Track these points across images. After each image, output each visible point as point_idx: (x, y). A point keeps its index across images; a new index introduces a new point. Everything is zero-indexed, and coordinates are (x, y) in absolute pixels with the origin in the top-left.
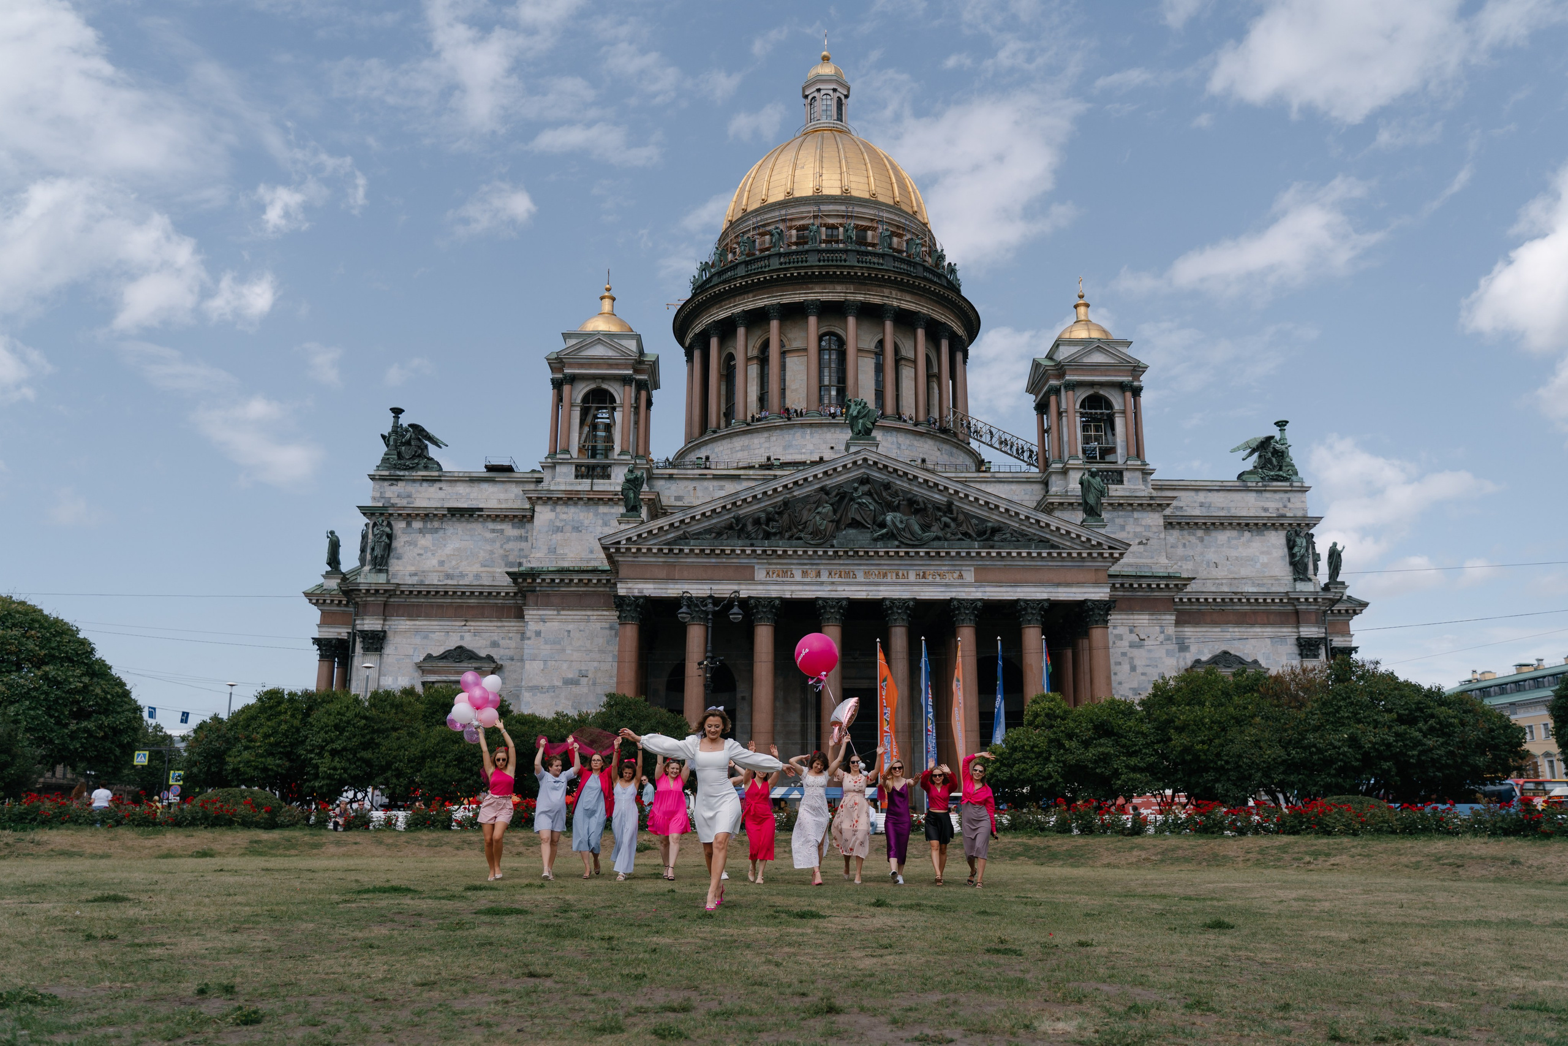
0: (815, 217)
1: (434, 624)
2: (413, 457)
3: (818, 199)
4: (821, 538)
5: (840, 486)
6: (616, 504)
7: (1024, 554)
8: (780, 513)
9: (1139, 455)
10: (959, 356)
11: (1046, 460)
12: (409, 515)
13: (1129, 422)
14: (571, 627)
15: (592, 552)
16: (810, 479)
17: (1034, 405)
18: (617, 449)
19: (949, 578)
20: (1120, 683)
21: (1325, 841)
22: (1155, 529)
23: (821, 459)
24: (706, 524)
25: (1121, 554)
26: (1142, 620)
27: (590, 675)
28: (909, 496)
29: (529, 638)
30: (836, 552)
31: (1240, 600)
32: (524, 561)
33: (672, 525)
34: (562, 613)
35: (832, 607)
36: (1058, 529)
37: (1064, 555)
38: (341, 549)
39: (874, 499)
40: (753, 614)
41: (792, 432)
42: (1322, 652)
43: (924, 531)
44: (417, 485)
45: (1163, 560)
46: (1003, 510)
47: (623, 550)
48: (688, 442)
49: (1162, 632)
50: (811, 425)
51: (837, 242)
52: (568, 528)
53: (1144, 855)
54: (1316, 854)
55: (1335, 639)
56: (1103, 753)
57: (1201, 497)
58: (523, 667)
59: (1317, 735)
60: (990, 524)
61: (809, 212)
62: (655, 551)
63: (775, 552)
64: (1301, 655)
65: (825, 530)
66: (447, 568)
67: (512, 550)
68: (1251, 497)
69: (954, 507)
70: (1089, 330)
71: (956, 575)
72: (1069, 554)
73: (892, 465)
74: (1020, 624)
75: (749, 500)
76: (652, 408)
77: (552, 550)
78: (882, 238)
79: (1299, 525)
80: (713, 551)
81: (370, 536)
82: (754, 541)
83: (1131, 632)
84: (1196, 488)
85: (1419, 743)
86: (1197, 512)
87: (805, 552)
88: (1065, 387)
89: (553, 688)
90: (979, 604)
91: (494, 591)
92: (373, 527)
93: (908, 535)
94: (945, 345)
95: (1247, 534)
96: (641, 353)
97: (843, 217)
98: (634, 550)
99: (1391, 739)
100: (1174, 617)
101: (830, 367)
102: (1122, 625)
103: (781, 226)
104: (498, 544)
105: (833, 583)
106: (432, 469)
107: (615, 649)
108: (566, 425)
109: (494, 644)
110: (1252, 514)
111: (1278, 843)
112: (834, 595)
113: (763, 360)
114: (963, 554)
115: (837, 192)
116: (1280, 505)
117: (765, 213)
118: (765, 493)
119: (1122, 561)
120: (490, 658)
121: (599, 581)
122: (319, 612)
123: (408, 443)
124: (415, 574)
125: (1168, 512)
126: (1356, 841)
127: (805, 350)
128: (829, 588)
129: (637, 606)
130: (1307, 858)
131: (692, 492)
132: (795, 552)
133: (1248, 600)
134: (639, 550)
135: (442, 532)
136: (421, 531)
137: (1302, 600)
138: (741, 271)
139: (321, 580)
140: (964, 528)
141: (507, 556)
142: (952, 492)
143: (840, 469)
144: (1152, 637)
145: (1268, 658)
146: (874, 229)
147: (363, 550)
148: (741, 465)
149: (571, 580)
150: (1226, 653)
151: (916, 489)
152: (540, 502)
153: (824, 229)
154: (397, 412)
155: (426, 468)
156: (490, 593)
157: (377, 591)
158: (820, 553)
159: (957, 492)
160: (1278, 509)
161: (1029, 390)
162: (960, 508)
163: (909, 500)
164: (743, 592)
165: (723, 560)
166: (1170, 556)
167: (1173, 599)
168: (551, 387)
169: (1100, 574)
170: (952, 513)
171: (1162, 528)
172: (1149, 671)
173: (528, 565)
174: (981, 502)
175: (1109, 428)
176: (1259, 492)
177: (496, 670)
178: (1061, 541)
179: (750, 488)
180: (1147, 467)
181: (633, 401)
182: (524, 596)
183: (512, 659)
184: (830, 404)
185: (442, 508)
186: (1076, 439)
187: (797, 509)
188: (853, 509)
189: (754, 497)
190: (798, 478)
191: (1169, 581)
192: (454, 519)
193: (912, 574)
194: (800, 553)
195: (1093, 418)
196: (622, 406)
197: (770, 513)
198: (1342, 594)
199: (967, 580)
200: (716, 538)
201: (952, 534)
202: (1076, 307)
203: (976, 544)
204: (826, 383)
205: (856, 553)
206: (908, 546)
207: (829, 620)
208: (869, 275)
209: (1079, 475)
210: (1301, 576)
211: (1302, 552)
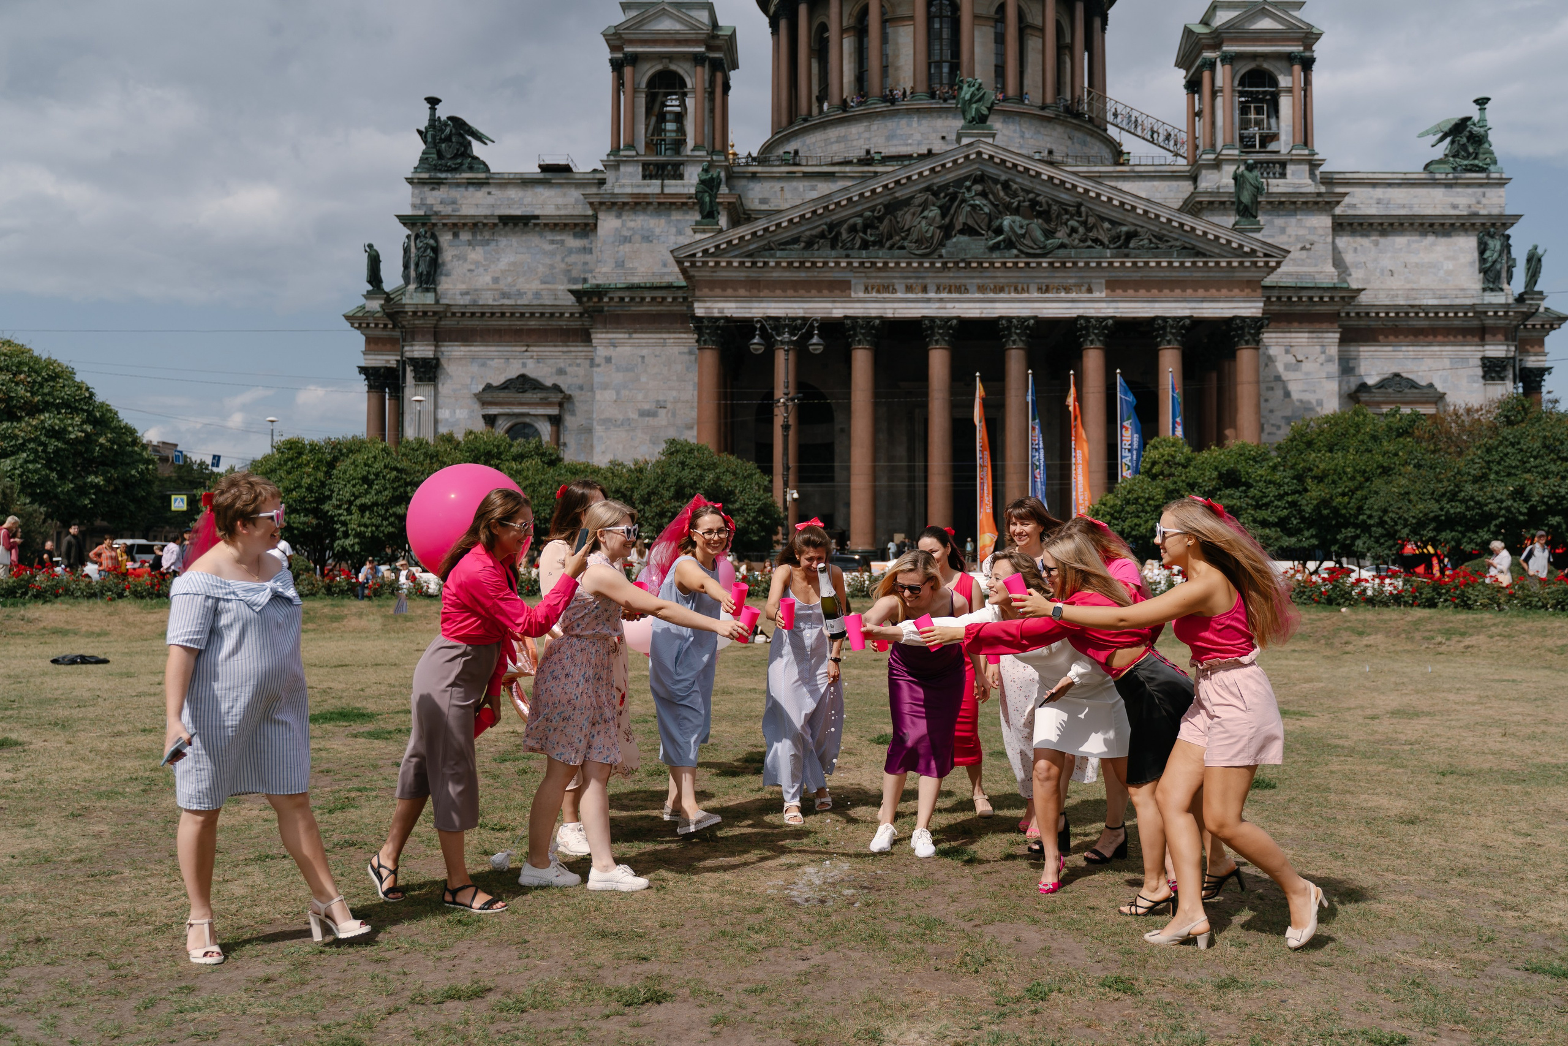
1: (492, 350)
2: (455, 157)
4: (929, 248)
5: (948, 185)
6: (692, 209)
7: (1164, 264)
8: (881, 219)
9: (1307, 142)
12: (455, 225)
14: (645, 352)
15: (665, 265)
16: (915, 177)
17: (1183, 82)
18: (690, 143)
19: (1074, 293)
20: (1272, 411)
22: (1321, 232)
23: (929, 151)
24: (794, 231)
25: (1279, 263)
26: (1301, 339)
27: (669, 406)
28: (1031, 196)
29: (599, 365)
30: (945, 264)
31: (1417, 314)
32: (589, 276)
33: (754, 233)
34: (635, 336)
35: (940, 327)
36: (1205, 233)
37: (1212, 264)
38: (382, 266)
39: (989, 200)
42: (1509, 374)
43: (1047, 238)
44: (462, 190)
45: (1328, 269)
46: (1140, 211)
47: (699, 264)
48: (774, 133)
49: (1323, 352)
52: (637, 238)
55: (1525, 358)
57: (1379, 193)
58: (593, 398)
60: (1124, 229)
62: (736, 264)
63: (874, 263)
64: (1484, 378)
65: (932, 237)
66: (502, 285)
67: (575, 264)
68: (1438, 194)
69: (1083, 209)
71: (1086, 289)
72: (1217, 263)
73: (1011, 159)
74: (1155, 345)
75: (843, 203)
77: (620, 264)
80: (802, 263)
81: (413, 249)
82: (849, 252)
83: (1287, 352)
84: (1372, 182)
86: (1371, 211)
87: (909, 264)
88: (1222, 61)
89: (627, 423)
91: (557, 311)
92: (416, 239)
93: (1029, 243)
96: (715, 25)
98: (712, 264)
100: (1338, 335)
102: (1277, 344)
104: (558, 258)
105: (941, 300)
106: (478, 171)
107: (694, 377)
108: (629, 115)
109: (561, 372)
110: (1438, 212)
112: (943, 313)
116: (1473, 202)
118: (862, 195)
119: (1280, 270)
120: (556, 388)
121: (674, 298)
122: (363, 338)
123: (448, 139)
124: (467, 293)
125: (1337, 211)
127: (912, 17)
128: (937, 306)
129: (718, 328)
131: (779, 193)
132: (897, 264)
134: (718, 263)
135: (493, 245)
136: (470, 243)
137: (1491, 313)
139: (363, 301)
140: (1093, 234)
141: (569, 271)
142: (1081, 190)
144: (1311, 358)
145: (1444, 382)
147: (406, 266)
149: (643, 299)
150: (1397, 375)
151: (1038, 188)
152: (604, 207)
154: (433, 102)
155: (471, 168)
156: (552, 315)
157: (425, 313)
158: (927, 264)
159: (1087, 191)
160: (1470, 207)
161: (1179, 64)
162: (1090, 209)
163: (1030, 200)
164: (838, 310)
165: (814, 275)
166: (1338, 262)
167: (1339, 314)
168: (610, 69)
169: (1253, 285)
170: (1080, 216)
171: (1330, 231)
172: (1306, 397)
173: (593, 281)
174: (1116, 203)
175: (1272, 110)
176: (1449, 185)
177: (565, 401)
178: (1208, 248)
179: (846, 189)
180: (1316, 157)
181: (707, 85)
182: (591, 317)
183: (581, 388)
184: (941, 84)
185: (493, 216)
186: (1233, 123)
187: (900, 213)
188: (964, 213)
189: (850, 199)
190: (902, 175)
191: (1334, 294)
192: (507, 229)
193: (1033, 287)
194: (903, 265)
195: (1254, 98)
196: (694, 90)
197: (868, 218)
198: (1539, 306)
199: (1096, 295)
200: (805, 248)
201: (1081, 241)
203: (1108, 253)
205: (968, 264)
206: (1028, 255)
207: (937, 342)
209: (1232, 168)
210: (1491, 286)
211: (1496, 255)
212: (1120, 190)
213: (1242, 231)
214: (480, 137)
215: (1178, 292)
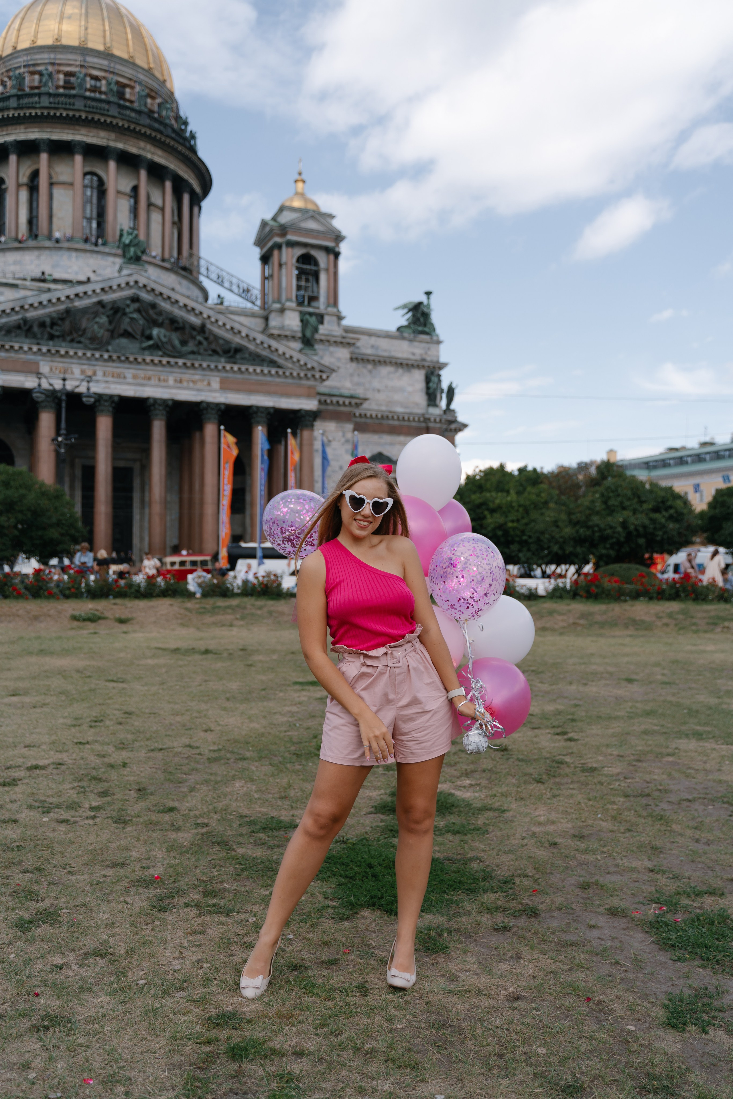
0: (81, 66)
3: (83, 50)
4: (97, 344)
5: (114, 302)
8: (62, 320)
9: (335, 304)
11: (265, 301)
13: (330, 278)
16: (81, 295)
17: (259, 256)
19: (199, 385)
22: (344, 360)
26: (331, 426)
30: (110, 357)
35: (106, 401)
36: (284, 354)
39: (142, 316)
40: (36, 403)
41: (60, 253)
45: (348, 384)
49: (344, 436)
50: (76, 250)
51: (101, 92)
57: (373, 341)
60: (233, 346)
61: (76, 60)
63: (58, 352)
65: (102, 337)
70: (304, 201)
71: (205, 382)
72: (291, 374)
75: (36, 305)
78: (140, 97)
79: (434, 367)
82: (41, 341)
84: (370, 333)
86: (369, 351)
87: (84, 354)
88: (286, 245)
90: (223, 407)
93: (170, 348)
94: (186, 198)
95: (400, 371)
97: (106, 71)
99: (647, 523)
100: (353, 426)
101: (91, 203)
103: (50, 68)
105: (107, 382)
110: (405, 356)
112: (108, 392)
113: (33, 188)
114: (213, 366)
115: (101, 48)
117: (35, 53)
119: (327, 383)
125: (352, 349)
127: (71, 184)
128: (103, 385)
132: (76, 353)
133: (398, 418)
138: (13, 103)
140: (213, 346)
142: (205, 316)
143: (114, 288)
144: (337, 439)
146: (132, 88)
148: (17, 276)
150: (380, 453)
151: (177, 311)
153: (88, 79)
158: (97, 356)
159: (209, 317)
160: (422, 355)
161: (257, 244)
163: (171, 319)
165: (11, 355)
170: (204, 334)
171: (349, 360)
174: (228, 327)
175: (315, 281)
176: (411, 341)
180: (340, 314)
186: (292, 286)
188: (125, 322)
191: (351, 400)
193: (171, 379)
194: (80, 354)
195: (305, 272)
198: (453, 417)
199: (213, 387)
201: (205, 350)
202: (296, 181)
203: (223, 360)
204: (88, 215)
205: (127, 358)
206: (169, 356)
207: (102, 411)
208: (129, 127)
209: (296, 314)
210: (432, 403)
211: (434, 386)
213: (305, 354)
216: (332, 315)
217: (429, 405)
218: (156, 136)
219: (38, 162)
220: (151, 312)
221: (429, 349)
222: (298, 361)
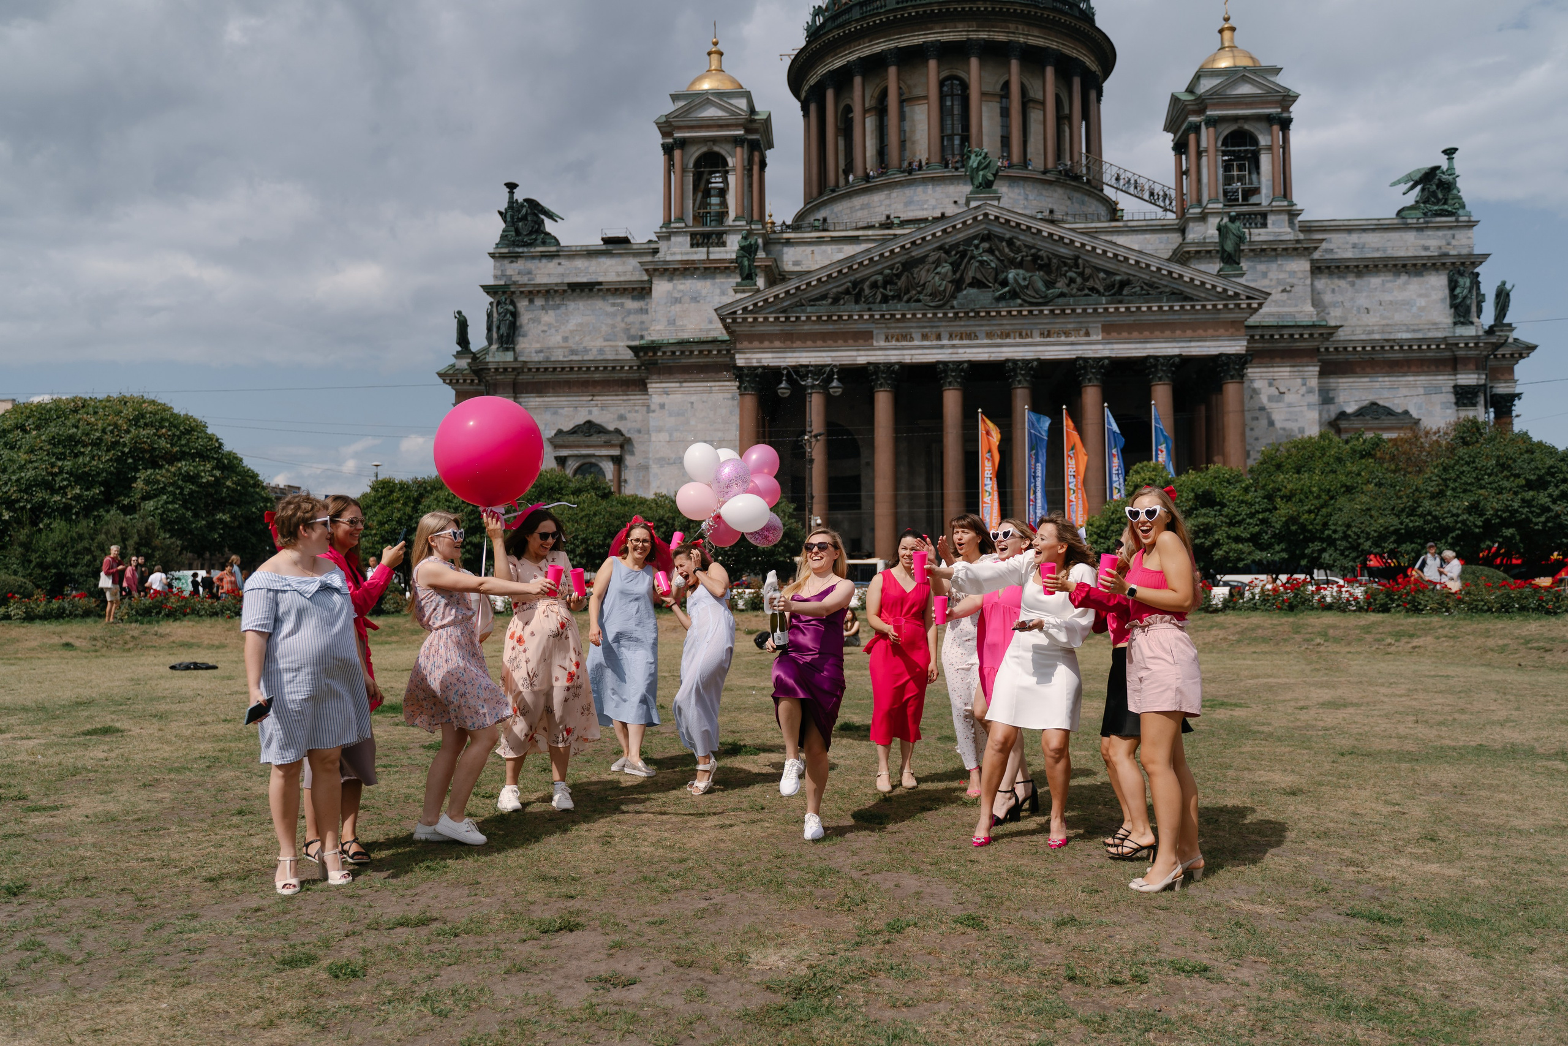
1: (562, 400)
2: (530, 233)
4: (942, 300)
5: (957, 244)
6: (733, 272)
7: (1155, 309)
8: (899, 276)
9: (1286, 194)
10: (1093, 95)
11: (1182, 204)
12: (530, 292)
13: (1276, 158)
14: (694, 398)
15: (711, 322)
16: (929, 238)
17: (1171, 144)
18: (732, 214)
19: (1074, 337)
20: (1257, 439)
21: (1413, 620)
22: (1300, 275)
23: (943, 215)
24: (822, 289)
25: (1260, 305)
26: (1283, 373)
28: (1033, 251)
29: (654, 411)
30: (956, 314)
31: (1392, 347)
32: (645, 333)
33: (787, 292)
34: (685, 384)
35: (952, 371)
36: (1192, 280)
37: (1198, 307)
38: (470, 330)
39: (996, 256)
40: (872, 380)
41: (912, 187)
42: (1481, 400)
43: (1048, 288)
44: (537, 261)
45: (1308, 308)
46: (1132, 262)
47: (739, 320)
48: (806, 204)
49: (1304, 384)
50: (932, 180)
52: (686, 299)
53: (1221, 634)
54: (1398, 635)
55: (1496, 385)
56: (1203, 524)
57: (1354, 238)
58: (650, 440)
59: (1434, 502)
60: (1118, 278)
62: (771, 319)
63: (893, 316)
64: (1457, 404)
65: (945, 290)
66: (571, 343)
67: (633, 323)
68: (1410, 237)
69: (1080, 261)
70: (1234, 57)
71: (1082, 333)
72: (1204, 306)
73: (1014, 219)
74: (1150, 381)
75: (866, 262)
76: (767, 169)
77: (672, 322)
79: (1463, 264)
80: (830, 317)
81: (495, 315)
82: (871, 306)
83: (1270, 385)
84: (1348, 228)
85: (1545, 509)
86: (1349, 254)
87: (924, 315)
88: (1206, 124)
90: (1106, 361)
91: (618, 365)
92: (497, 305)
93: (1033, 294)
94: (1077, 82)
95: (1404, 278)
96: (752, 110)
98: (750, 320)
99: (1516, 505)
100: (1317, 369)
101: (952, 115)
102: (1261, 378)
104: (619, 318)
105: (953, 346)
106: (550, 245)
107: (736, 419)
108: (679, 192)
109: (622, 418)
110: (1410, 254)
111: (1363, 622)
112: (955, 358)
113: (881, 111)
114: (1090, 311)
116: (1443, 243)
118: (882, 255)
119: (1261, 311)
120: (618, 432)
121: (719, 351)
122: (454, 392)
123: (524, 218)
124: (541, 352)
125: (1315, 256)
126: (1449, 621)
127: (925, 98)
128: (950, 351)
129: (757, 375)
130: (1389, 640)
131: (810, 256)
132: (914, 315)
133: (1401, 347)
134: (755, 319)
135: (563, 309)
136: (543, 308)
137: (1462, 345)
138: (856, 14)
139: (453, 360)
140: (1090, 284)
141: (628, 329)
142: (1078, 244)
143: (959, 226)
144: (1293, 390)
145: (1420, 408)
147: (489, 329)
148: (861, 224)
149: (692, 352)
150: (1374, 404)
151: (1040, 244)
152: (657, 273)
154: (512, 187)
155: (544, 243)
156: (614, 368)
157: (505, 369)
158: (940, 315)
159: (1083, 245)
160: (1440, 248)
161: (1167, 129)
162: (1087, 261)
163: (1032, 255)
164: (862, 358)
165: (840, 326)
166: (1316, 302)
167: (1318, 349)
168: (662, 152)
169: (1237, 326)
170: (1078, 267)
171: (1309, 274)
172: (1289, 425)
173: (648, 338)
174: (1110, 255)
175: (1253, 167)
176: (1420, 229)
177: (625, 443)
178: (1195, 293)
179: (868, 250)
180: (1294, 208)
181: (746, 163)
182: (647, 369)
183: (639, 431)
184: (953, 155)
185: (562, 283)
186: (1217, 180)
187: (916, 270)
188: (973, 268)
189: (871, 259)
190: (917, 237)
191: (1313, 331)
192: (575, 294)
193: (1036, 333)
194: (919, 316)
195: (1237, 156)
196: (734, 169)
197: (888, 275)
198: (1508, 337)
199: (1094, 338)
200: (832, 304)
201: (1079, 290)
202: (1221, 31)
203: (1104, 300)
204: (949, 132)
205: (978, 313)
206: (1031, 304)
207: (950, 383)
208: (993, 9)
209: (1217, 220)
210: (1462, 320)
211: (1465, 292)
212: (1115, 244)
213: (1225, 277)
214: (551, 216)
215: (1168, 333)
216: (1279, 212)
217: (1455, 324)
218: (1029, 12)
219: (886, 79)
220: (1007, 250)
221: (1454, 237)
222: (1214, 287)
